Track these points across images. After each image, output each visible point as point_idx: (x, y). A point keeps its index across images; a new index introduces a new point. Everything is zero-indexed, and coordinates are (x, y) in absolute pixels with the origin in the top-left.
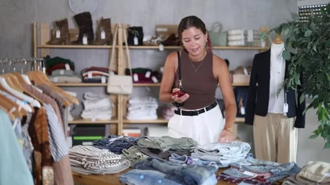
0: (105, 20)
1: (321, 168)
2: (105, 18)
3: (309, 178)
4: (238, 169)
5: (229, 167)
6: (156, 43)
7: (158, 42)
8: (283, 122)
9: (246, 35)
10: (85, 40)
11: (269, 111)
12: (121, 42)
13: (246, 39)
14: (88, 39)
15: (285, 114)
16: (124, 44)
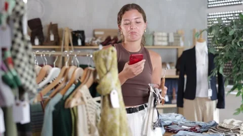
0: (54, 25)
1: (233, 122)
2: (53, 23)
3: (225, 127)
4: (178, 125)
5: (171, 124)
6: (96, 44)
7: (98, 43)
8: (208, 104)
9: (168, 37)
10: (37, 42)
11: (196, 96)
12: (67, 43)
13: (168, 40)
14: (40, 41)
15: (210, 98)
16: (70, 45)
